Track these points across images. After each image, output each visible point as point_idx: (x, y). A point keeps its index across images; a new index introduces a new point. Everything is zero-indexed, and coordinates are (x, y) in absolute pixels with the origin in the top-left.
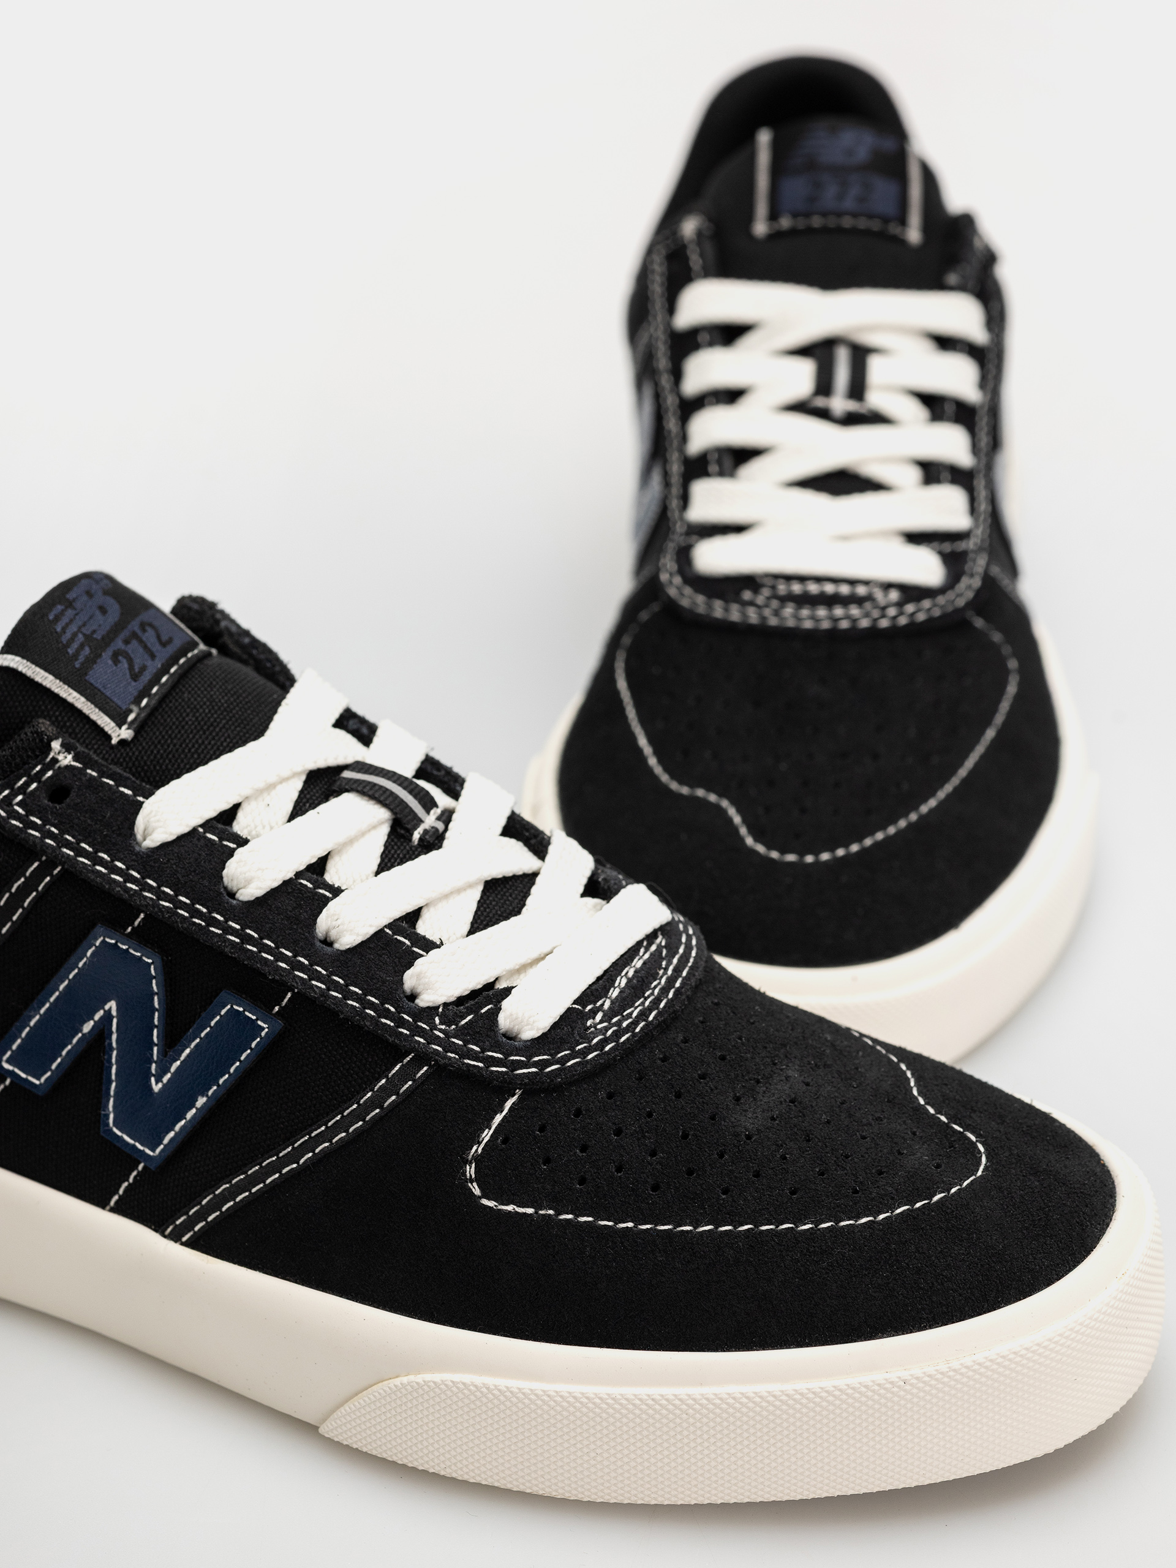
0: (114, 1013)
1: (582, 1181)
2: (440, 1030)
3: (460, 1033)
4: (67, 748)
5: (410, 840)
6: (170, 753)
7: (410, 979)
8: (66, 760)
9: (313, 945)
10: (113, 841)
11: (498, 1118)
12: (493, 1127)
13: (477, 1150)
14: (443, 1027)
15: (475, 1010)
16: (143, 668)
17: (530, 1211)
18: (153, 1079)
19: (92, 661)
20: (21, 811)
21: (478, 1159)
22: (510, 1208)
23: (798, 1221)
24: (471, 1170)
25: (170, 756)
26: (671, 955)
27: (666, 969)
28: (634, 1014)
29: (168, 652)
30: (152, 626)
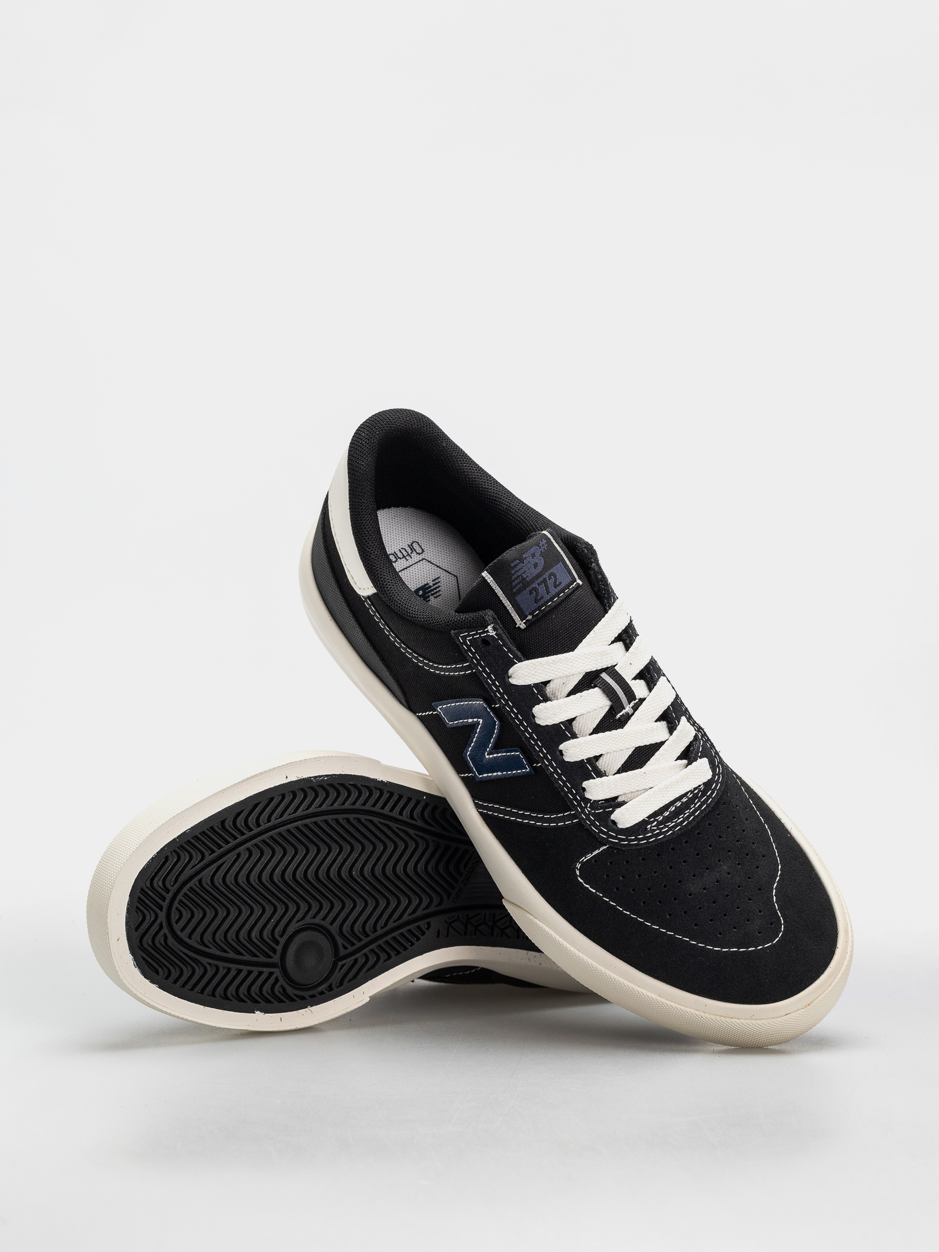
0: (481, 722)
1: (618, 889)
2: (588, 810)
3: (594, 815)
4: (494, 629)
5: (615, 717)
6: (536, 642)
7: (585, 784)
8: (492, 633)
9: (555, 753)
10: (499, 673)
11: (597, 852)
12: (593, 855)
13: (583, 860)
14: (589, 809)
15: (604, 808)
16: (542, 598)
17: (594, 891)
18: (486, 753)
19: (520, 591)
20: (469, 643)
21: (583, 864)
22: (587, 886)
23: (691, 939)
24: (578, 866)
25: (535, 644)
26: (702, 796)
27: (696, 804)
28: (670, 826)
29: (557, 590)
30: (555, 576)
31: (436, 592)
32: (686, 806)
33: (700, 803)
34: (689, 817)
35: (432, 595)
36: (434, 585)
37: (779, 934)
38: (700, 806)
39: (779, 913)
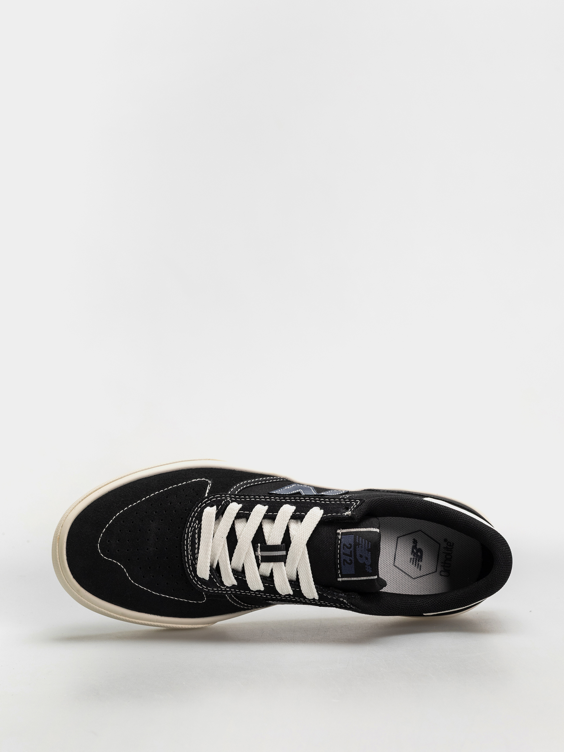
1: (184, 490)
2: (228, 499)
5: (260, 543)
7: (240, 505)
9: (267, 503)
11: (207, 491)
13: (210, 485)
21: (208, 484)
23: (132, 506)
24: (210, 482)
26: (192, 563)
27: (190, 556)
28: (190, 533)
29: (342, 560)
30: (350, 564)
31: (413, 561)
32: (193, 550)
33: (190, 558)
34: (187, 547)
35: (414, 559)
36: (418, 565)
37: (100, 550)
38: (188, 557)
39: (110, 560)
